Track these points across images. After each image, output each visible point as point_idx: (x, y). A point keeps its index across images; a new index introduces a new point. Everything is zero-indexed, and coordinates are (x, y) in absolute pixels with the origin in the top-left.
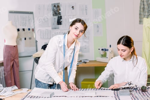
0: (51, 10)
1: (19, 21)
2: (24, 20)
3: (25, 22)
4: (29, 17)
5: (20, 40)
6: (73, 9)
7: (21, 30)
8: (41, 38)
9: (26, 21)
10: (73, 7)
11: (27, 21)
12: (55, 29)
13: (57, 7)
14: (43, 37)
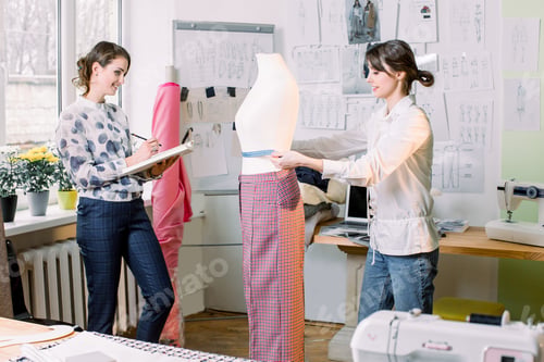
0: (344, 19)
1: (213, 57)
2: (234, 58)
3: (237, 62)
4: (254, 45)
5: (214, 128)
6: (425, 17)
7: (221, 94)
8: (304, 123)
9: (242, 59)
10: (425, 9)
11: (247, 59)
12: (357, 93)
13: (367, 8)
14: (311, 123)
